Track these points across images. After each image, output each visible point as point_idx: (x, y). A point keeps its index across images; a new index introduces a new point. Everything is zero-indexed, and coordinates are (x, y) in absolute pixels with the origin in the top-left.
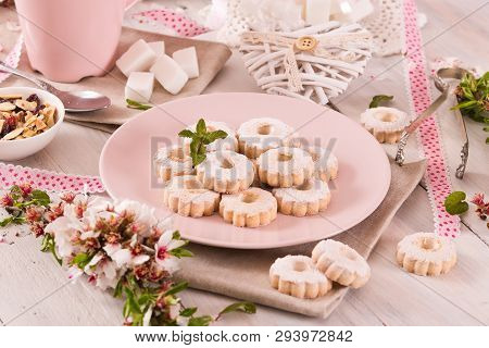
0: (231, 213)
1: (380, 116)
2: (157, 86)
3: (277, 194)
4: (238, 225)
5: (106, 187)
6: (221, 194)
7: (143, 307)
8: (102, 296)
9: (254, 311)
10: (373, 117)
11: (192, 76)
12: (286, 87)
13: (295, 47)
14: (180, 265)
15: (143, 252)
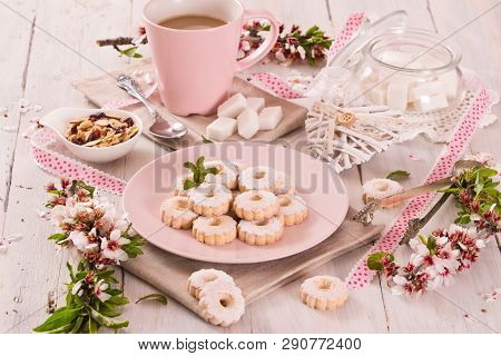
3: (239, 225)
4: (199, 240)
6: (200, 215)
11: (263, 129)
13: (337, 120)
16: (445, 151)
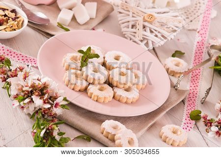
0: (92, 94)
1: (175, 63)
2: (74, 18)
3: (115, 90)
4: (93, 100)
5: (38, 65)
6: (90, 83)
7: (42, 127)
8: (25, 116)
9: (90, 141)
10: (171, 62)
11: (92, 17)
12: (134, 36)
13: (144, 18)
14: (63, 112)
15: (49, 103)
16: (198, 38)
